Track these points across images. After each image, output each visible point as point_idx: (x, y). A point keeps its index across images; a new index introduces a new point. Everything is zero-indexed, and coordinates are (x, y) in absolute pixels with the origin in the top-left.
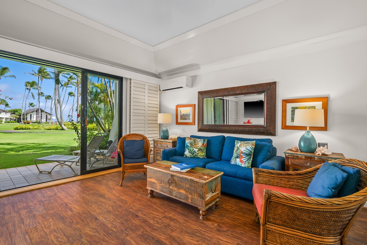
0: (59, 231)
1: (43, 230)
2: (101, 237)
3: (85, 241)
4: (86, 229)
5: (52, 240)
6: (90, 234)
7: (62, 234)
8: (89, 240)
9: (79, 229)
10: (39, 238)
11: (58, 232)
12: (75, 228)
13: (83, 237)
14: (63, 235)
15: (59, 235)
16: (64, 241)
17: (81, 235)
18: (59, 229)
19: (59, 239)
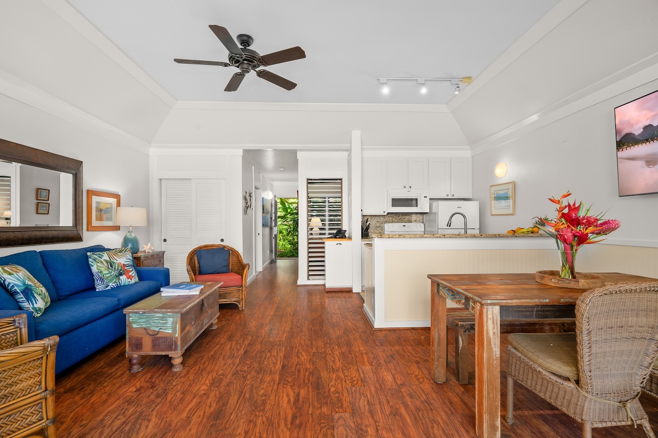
1: (345, 376)
2: (300, 348)
3: (314, 349)
4: (305, 360)
5: (339, 361)
6: (306, 353)
8: (310, 350)
9: (310, 362)
10: (350, 368)
11: (331, 367)
12: (313, 364)
13: (313, 353)
14: (327, 362)
15: (331, 364)
16: (330, 356)
17: (313, 355)
18: (328, 371)
19: (333, 359)
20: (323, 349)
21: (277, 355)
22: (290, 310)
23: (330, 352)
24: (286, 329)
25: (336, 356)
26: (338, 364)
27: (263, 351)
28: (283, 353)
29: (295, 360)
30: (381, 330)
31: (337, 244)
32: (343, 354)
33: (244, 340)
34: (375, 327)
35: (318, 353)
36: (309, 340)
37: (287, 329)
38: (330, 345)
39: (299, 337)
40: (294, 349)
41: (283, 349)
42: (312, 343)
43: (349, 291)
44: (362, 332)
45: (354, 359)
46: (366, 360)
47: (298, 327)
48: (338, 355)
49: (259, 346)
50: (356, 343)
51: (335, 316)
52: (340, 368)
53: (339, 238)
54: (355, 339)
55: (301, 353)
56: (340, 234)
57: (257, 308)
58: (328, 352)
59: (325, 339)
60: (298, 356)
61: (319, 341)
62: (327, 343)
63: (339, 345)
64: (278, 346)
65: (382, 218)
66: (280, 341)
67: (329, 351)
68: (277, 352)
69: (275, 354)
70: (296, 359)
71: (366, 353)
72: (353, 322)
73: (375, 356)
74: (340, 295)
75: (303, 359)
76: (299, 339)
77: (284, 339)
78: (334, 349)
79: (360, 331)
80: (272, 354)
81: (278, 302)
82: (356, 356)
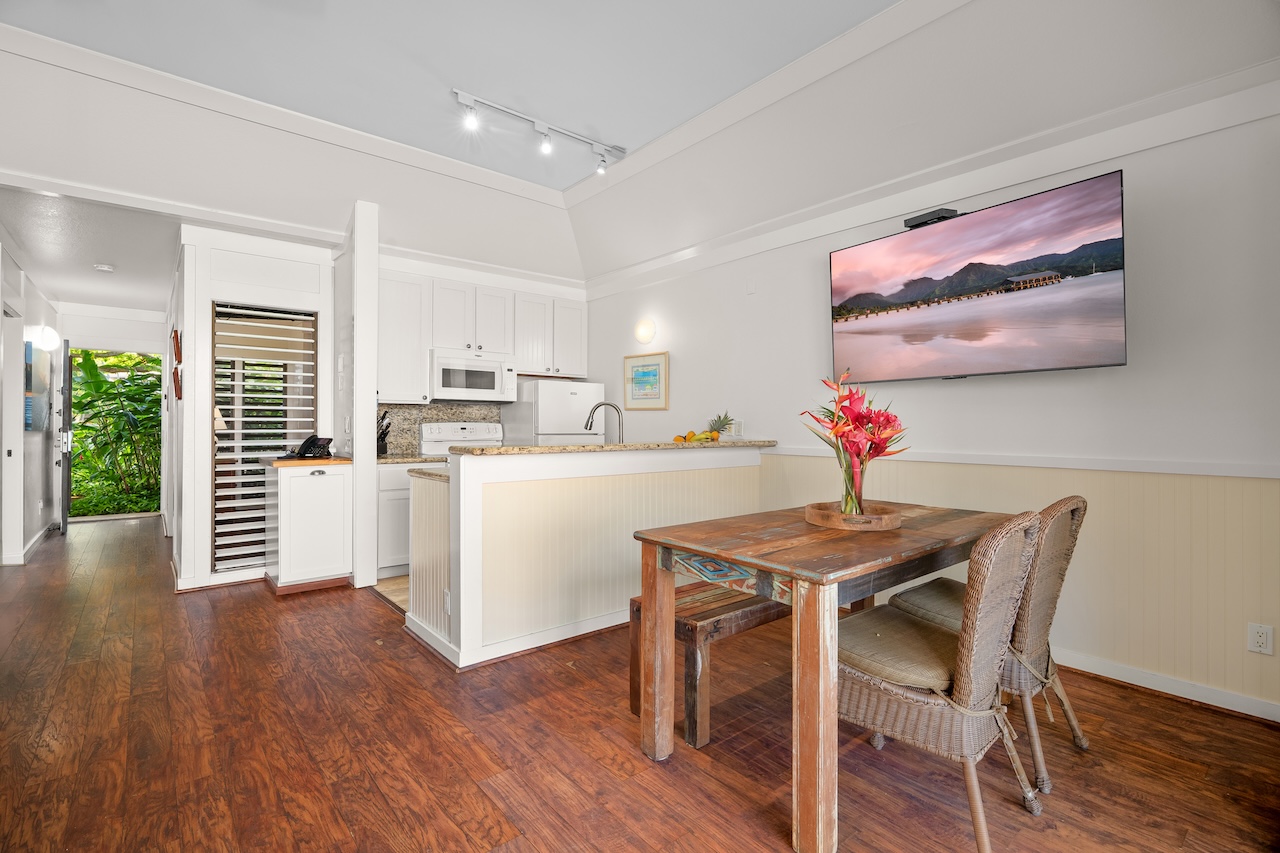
0: (404, 814)
1: (459, 825)
2: (279, 783)
3: (327, 773)
4: (314, 817)
5: (421, 787)
6: (308, 795)
7: (392, 804)
8: (317, 779)
9: (336, 820)
10: (460, 795)
11: (407, 812)
12: (350, 823)
13: (330, 787)
14: (389, 801)
15: (404, 801)
16: (387, 780)
17: (336, 795)
18: (406, 827)
19: (399, 786)
20: (356, 765)
21: (209, 836)
22: (186, 672)
23: (383, 768)
24: (200, 734)
25: (403, 775)
26: (423, 796)
27: (145, 841)
28: (228, 821)
29: (283, 830)
30: (474, 669)
31: (313, 473)
32: (417, 760)
33: (36, 827)
34: (460, 667)
35: (347, 780)
36: (299, 750)
37: (205, 733)
38: (368, 744)
39: (258, 750)
40: (262, 793)
41: (222, 805)
42: (311, 758)
43: (344, 586)
44: (435, 685)
45: (456, 766)
46: (484, 757)
47: (244, 719)
48: (407, 768)
49: (118, 826)
50: (436, 721)
51: (341, 660)
52: (434, 804)
53: (314, 458)
54: (428, 710)
55: (292, 800)
56: (314, 449)
57: (51, 691)
58: (374, 770)
59: (346, 730)
60: (287, 815)
61: (331, 743)
62: (359, 743)
63: (392, 738)
64: (198, 803)
65: (415, 412)
66: (197, 784)
67: (375, 765)
68: (203, 826)
69: (200, 834)
70: (284, 824)
71: (475, 740)
72: (395, 664)
73: (500, 739)
74: (321, 598)
75: (308, 818)
76: (262, 756)
77: (207, 770)
78: (386, 754)
79: (427, 683)
80: (188, 837)
81: (129, 654)
82: (454, 755)
